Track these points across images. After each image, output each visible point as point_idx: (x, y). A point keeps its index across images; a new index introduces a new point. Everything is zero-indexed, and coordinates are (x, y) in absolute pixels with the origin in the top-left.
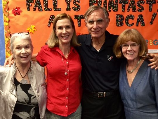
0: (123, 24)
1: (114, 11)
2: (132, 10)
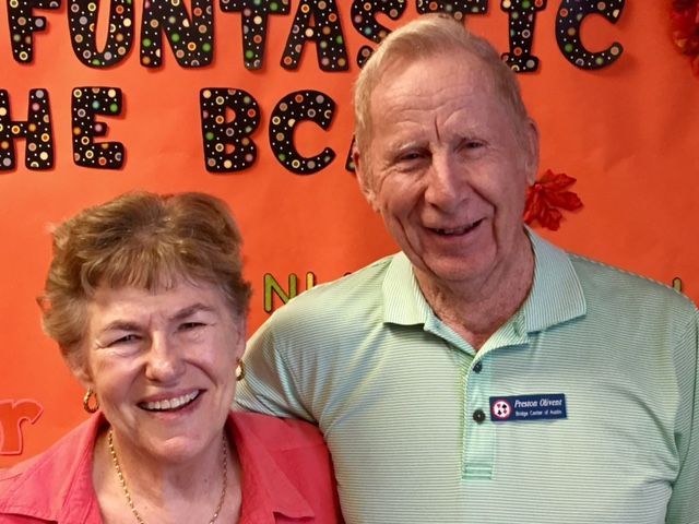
0: (255, 153)
1: (189, 66)
2: (320, 58)
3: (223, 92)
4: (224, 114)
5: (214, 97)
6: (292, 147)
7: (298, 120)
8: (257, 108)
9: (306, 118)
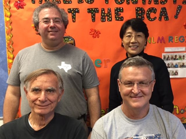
0: (144, 18)
2: (154, 2)
3: (139, 8)
4: (139, 11)
5: (138, 9)
6: (150, 17)
7: (151, 12)
8: (144, 10)
9: (152, 12)
